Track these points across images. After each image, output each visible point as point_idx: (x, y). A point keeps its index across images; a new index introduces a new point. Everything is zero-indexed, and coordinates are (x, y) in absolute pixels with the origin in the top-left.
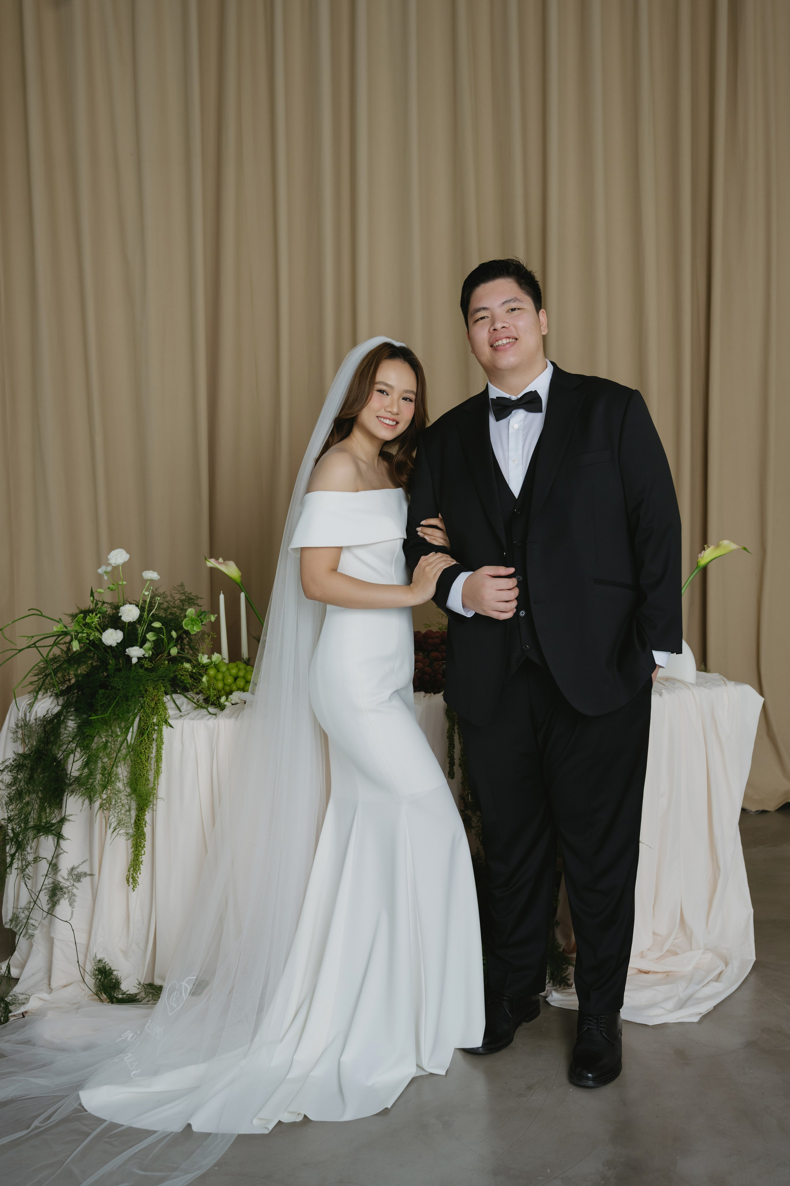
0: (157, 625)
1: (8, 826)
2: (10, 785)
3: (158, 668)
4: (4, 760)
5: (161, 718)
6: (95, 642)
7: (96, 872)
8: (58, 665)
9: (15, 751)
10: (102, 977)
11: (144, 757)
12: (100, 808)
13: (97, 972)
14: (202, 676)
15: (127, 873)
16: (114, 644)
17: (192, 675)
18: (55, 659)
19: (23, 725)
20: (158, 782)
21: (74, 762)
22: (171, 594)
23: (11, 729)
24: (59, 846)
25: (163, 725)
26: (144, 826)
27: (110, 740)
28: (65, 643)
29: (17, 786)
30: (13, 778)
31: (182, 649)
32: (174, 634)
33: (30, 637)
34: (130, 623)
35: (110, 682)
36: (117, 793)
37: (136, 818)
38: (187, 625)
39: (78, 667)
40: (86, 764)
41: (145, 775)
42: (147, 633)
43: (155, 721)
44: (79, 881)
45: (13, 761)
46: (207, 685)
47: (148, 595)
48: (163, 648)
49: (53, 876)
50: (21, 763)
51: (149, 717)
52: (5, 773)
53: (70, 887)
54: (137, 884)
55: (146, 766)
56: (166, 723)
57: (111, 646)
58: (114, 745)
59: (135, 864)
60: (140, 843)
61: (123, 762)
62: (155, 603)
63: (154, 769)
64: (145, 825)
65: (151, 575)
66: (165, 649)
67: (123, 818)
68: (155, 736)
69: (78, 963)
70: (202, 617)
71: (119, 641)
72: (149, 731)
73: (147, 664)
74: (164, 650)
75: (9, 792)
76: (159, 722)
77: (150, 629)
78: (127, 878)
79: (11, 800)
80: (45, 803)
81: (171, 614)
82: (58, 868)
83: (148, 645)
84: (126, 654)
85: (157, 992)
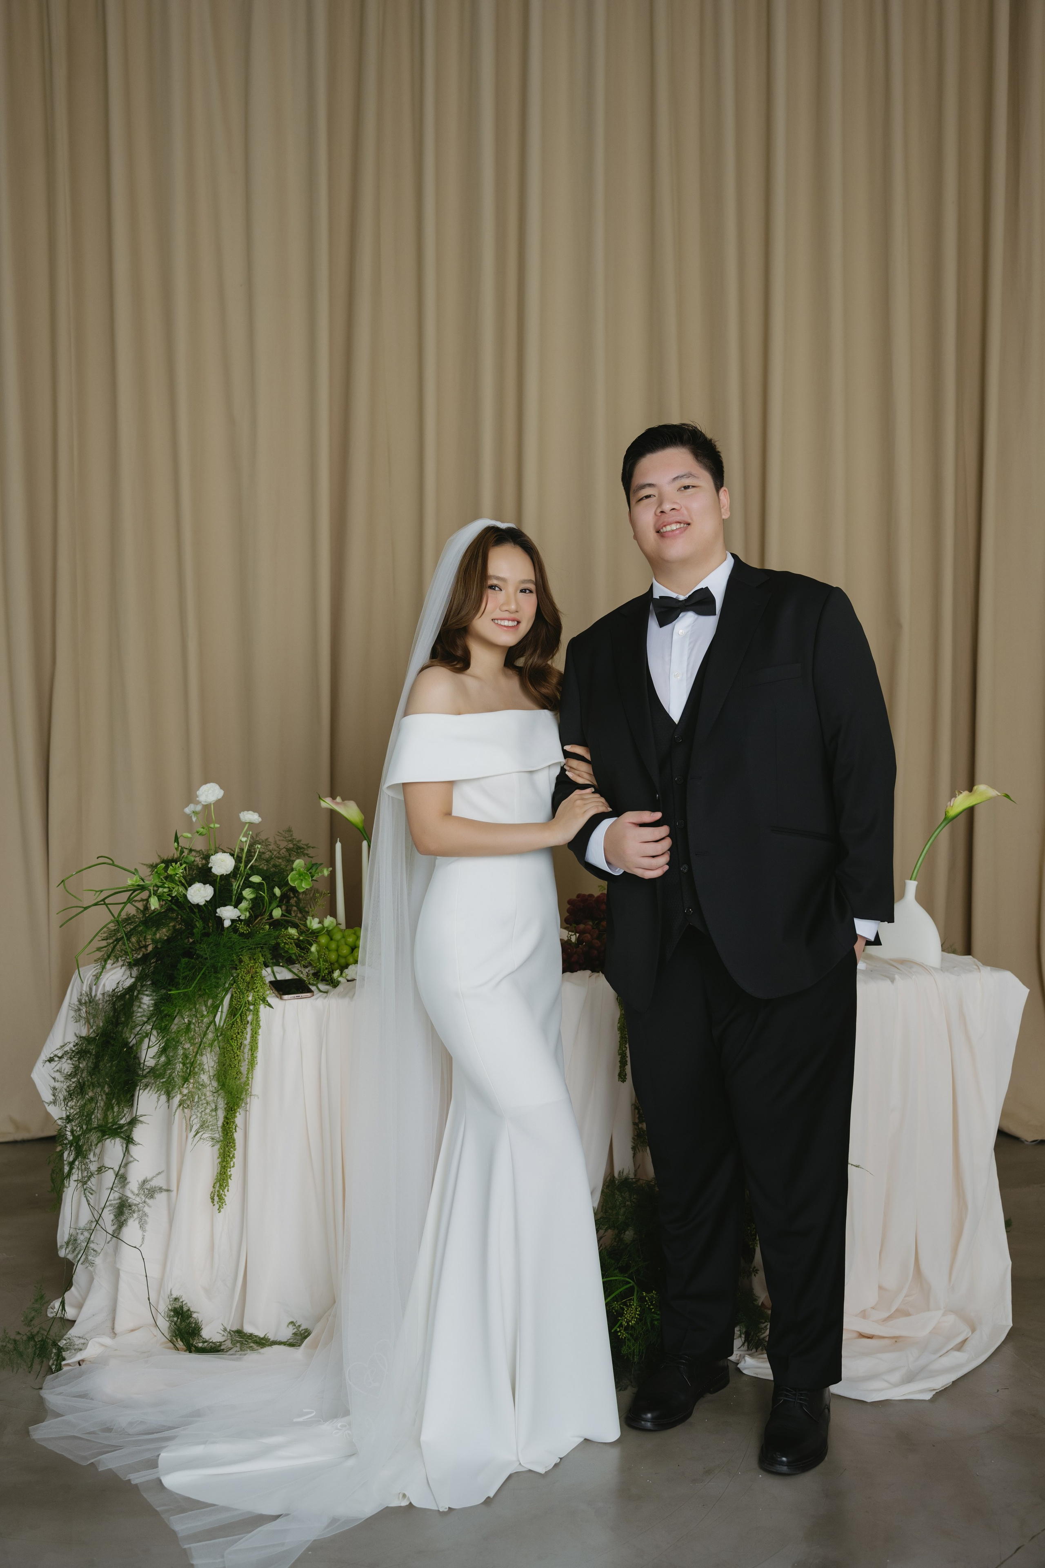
0: (256, 879)
1: (66, 1127)
2: (70, 1075)
3: (256, 933)
4: (63, 1045)
5: (258, 995)
6: (179, 899)
7: (174, 1187)
8: (132, 927)
9: (77, 1034)
10: (177, 1319)
11: (236, 1044)
12: (180, 1105)
13: (172, 1313)
14: (311, 945)
15: (212, 1189)
16: (202, 903)
17: (298, 944)
18: (128, 920)
19: (87, 1001)
20: (252, 1075)
21: (149, 1047)
22: (276, 842)
23: (72, 1006)
24: (129, 1153)
25: (260, 1004)
26: (234, 1131)
27: (194, 1021)
28: (142, 900)
29: (79, 1077)
30: (73, 1066)
31: (288, 911)
32: (277, 891)
33: (98, 891)
34: (222, 876)
35: (196, 950)
36: (200, 1087)
37: (224, 1121)
38: (294, 880)
39: (157, 930)
40: (163, 1051)
41: (237, 1066)
42: (244, 890)
43: (250, 998)
44: (152, 1197)
45: (74, 1046)
46: (317, 956)
47: (246, 841)
48: (263, 908)
49: (121, 1190)
50: (84, 1048)
51: (243, 993)
52: (64, 1060)
53: (141, 1204)
54: (224, 1204)
55: (237, 1056)
56: (264, 1002)
57: (198, 905)
58: (199, 1027)
59: (222, 1179)
60: (229, 1152)
61: (209, 1049)
62: (255, 853)
63: (247, 1059)
64: (235, 1129)
65: (251, 817)
66: (266, 909)
67: (207, 1119)
68: (250, 1018)
69: (149, 1300)
70: (313, 871)
71: (208, 899)
72: (242, 1011)
73: (243, 929)
74: (265, 911)
75: (68, 1084)
76: (256, 1000)
77: (248, 884)
78: (212, 1195)
79: (71, 1095)
80: (113, 1099)
81: (275, 866)
82: (126, 1179)
83: (244, 905)
84: (217, 915)
85: (246, 1341)
